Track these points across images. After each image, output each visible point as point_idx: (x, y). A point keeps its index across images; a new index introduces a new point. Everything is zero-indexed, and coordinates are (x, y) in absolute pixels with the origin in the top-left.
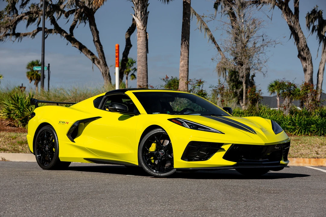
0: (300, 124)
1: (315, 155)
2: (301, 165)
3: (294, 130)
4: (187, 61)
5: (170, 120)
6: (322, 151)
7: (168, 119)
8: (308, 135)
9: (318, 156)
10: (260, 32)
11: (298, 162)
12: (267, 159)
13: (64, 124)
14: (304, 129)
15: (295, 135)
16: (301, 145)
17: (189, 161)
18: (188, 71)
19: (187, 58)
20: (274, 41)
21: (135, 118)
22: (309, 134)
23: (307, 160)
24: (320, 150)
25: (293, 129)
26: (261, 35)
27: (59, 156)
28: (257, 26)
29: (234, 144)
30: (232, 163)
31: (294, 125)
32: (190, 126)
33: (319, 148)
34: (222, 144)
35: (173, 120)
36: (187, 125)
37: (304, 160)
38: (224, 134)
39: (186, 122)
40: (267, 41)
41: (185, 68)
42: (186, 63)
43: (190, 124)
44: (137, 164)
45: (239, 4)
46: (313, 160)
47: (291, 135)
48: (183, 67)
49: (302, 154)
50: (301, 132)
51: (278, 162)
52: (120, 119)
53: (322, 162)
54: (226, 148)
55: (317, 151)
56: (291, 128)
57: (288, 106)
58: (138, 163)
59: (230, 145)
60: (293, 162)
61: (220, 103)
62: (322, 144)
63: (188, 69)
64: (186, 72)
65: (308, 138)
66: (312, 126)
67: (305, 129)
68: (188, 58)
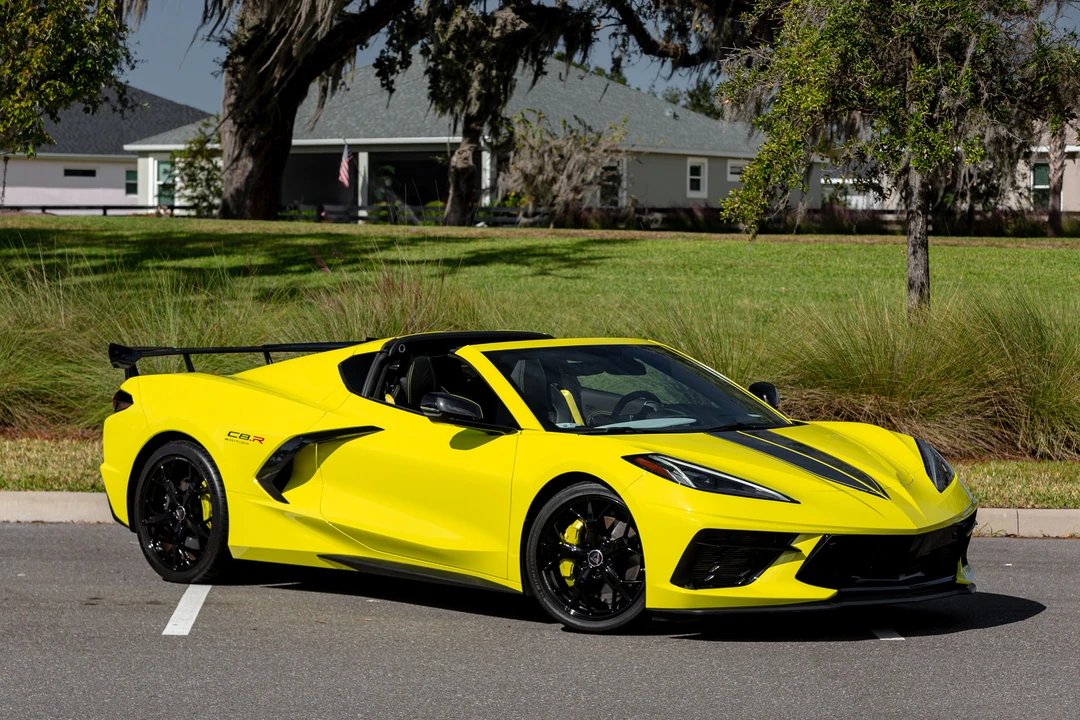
5: (631, 459)
7: (623, 457)
12: (919, 574)
13: (248, 441)
17: (696, 588)
21: (505, 441)
27: (230, 543)
29: (829, 535)
30: (825, 593)
32: (694, 480)
34: (793, 536)
35: (641, 460)
36: (685, 477)
38: (799, 503)
39: (684, 469)
43: (696, 476)
44: (518, 587)
51: (949, 579)
52: (457, 443)
54: (806, 547)
58: (521, 585)
59: (817, 540)
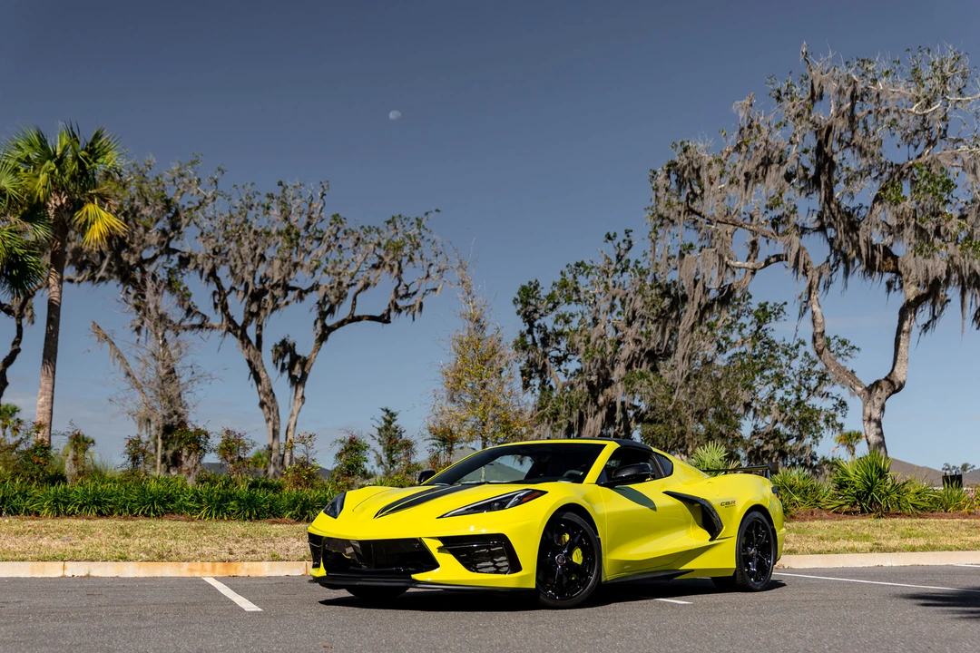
0: (210, 501)
1: (225, 555)
2: (197, 574)
3: (199, 510)
4: (50, 397)
6: (241, 548)
8: (222, 518)
9: (231, 557)
10: (187, 361)
11: (191, 570)
14: (216, 510)
15: (200, 518)
16: (205, 538)
18: (51, 414)
19: (50, 393)
20: (209, 375)
22: (225, 518)
23: (208, 565)
24: (237, 546)
25: (197, 509)
26: (189, 365)
28: (184, 350)
31: (199, 501)
33: (237, 542)
37: (203, 566)
40: (199, 374)
41: (47, 408)
42: (49, 401)
45: (155, 316)
46: (219, 565)
47: (193, 520)
48: (43, 406)
49: (202, 555)
50: (211, 515)
53: (236, 569)
55: (231, 547)
56: (194, 508)
57: (195, 468)
60: (182, 569)
61: (72, 462)
62: (244, 535)
63: (51, 410)
64: (48, 416)
65: (222, 524)
66: (232, 503)
67: (218, 510)
68: (53, 392)
